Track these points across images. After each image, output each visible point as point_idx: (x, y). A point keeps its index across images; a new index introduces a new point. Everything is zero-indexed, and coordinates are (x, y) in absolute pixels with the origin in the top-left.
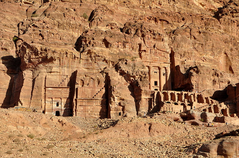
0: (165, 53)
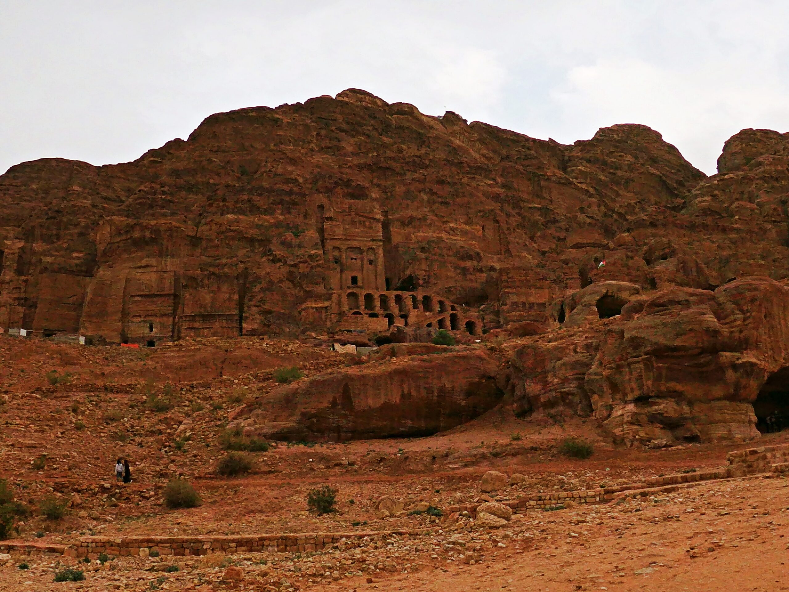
0: (372, 221)
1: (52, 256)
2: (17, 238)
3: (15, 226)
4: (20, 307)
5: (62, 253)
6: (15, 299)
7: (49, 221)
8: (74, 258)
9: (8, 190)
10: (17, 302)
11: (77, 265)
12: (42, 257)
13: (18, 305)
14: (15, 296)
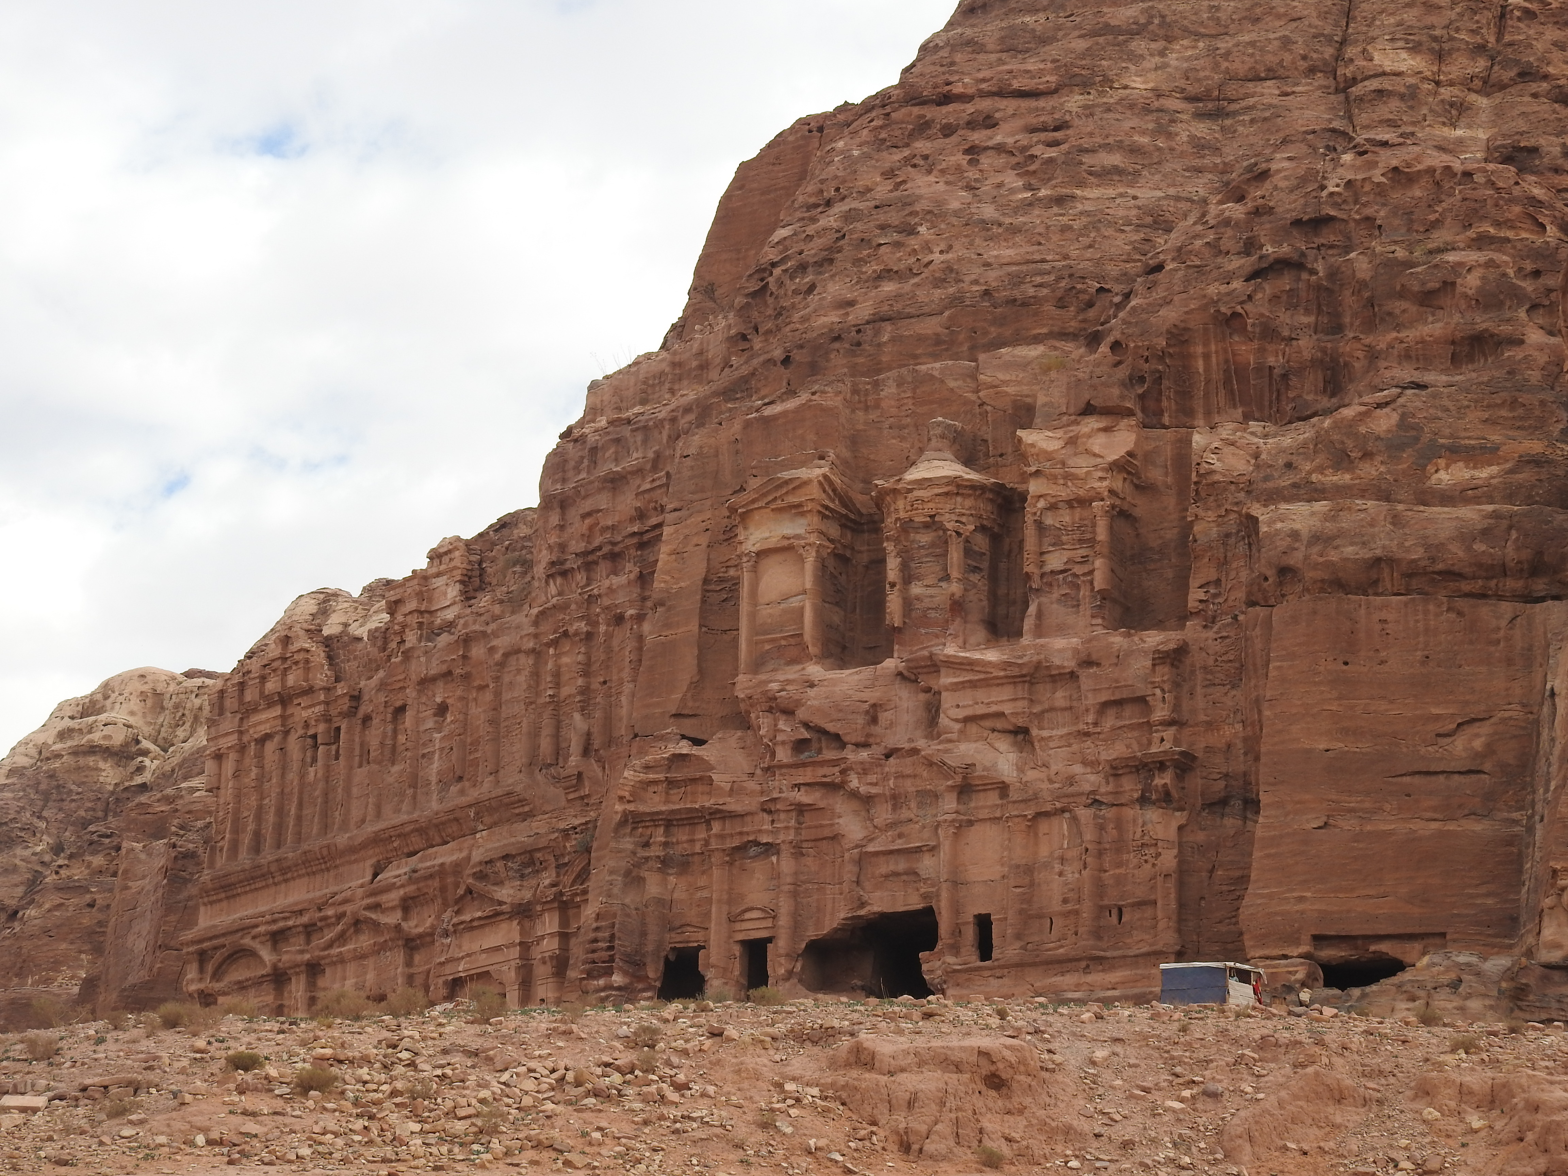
1: (1315, 493)
2: (1088, 410)
3: (1063, 335)
4: (1152, 815)
5: (1370, 470)
6: (1116, 770)
7: (1269, 288)
8: (1447, 498)
9: (989, 122)
10: (1131, 787)
11: (1466, 537)
12: (1256, 510)
13: (1143, 801)
14: (1118, 750)
